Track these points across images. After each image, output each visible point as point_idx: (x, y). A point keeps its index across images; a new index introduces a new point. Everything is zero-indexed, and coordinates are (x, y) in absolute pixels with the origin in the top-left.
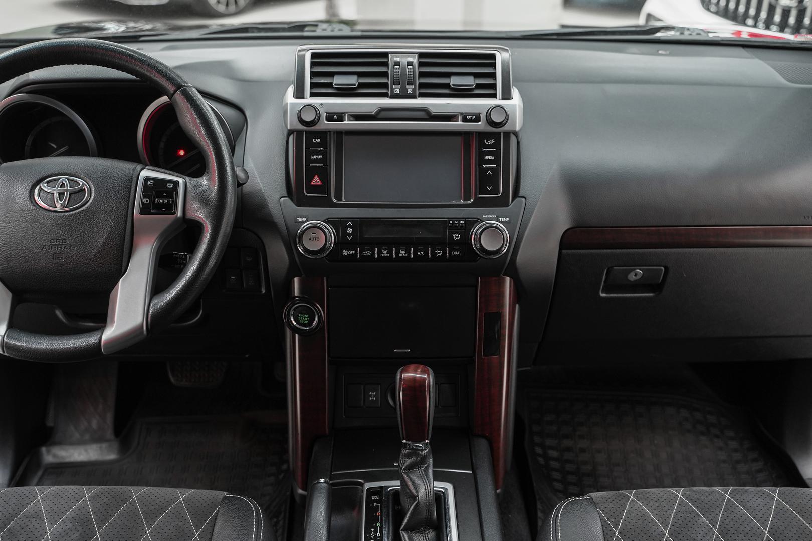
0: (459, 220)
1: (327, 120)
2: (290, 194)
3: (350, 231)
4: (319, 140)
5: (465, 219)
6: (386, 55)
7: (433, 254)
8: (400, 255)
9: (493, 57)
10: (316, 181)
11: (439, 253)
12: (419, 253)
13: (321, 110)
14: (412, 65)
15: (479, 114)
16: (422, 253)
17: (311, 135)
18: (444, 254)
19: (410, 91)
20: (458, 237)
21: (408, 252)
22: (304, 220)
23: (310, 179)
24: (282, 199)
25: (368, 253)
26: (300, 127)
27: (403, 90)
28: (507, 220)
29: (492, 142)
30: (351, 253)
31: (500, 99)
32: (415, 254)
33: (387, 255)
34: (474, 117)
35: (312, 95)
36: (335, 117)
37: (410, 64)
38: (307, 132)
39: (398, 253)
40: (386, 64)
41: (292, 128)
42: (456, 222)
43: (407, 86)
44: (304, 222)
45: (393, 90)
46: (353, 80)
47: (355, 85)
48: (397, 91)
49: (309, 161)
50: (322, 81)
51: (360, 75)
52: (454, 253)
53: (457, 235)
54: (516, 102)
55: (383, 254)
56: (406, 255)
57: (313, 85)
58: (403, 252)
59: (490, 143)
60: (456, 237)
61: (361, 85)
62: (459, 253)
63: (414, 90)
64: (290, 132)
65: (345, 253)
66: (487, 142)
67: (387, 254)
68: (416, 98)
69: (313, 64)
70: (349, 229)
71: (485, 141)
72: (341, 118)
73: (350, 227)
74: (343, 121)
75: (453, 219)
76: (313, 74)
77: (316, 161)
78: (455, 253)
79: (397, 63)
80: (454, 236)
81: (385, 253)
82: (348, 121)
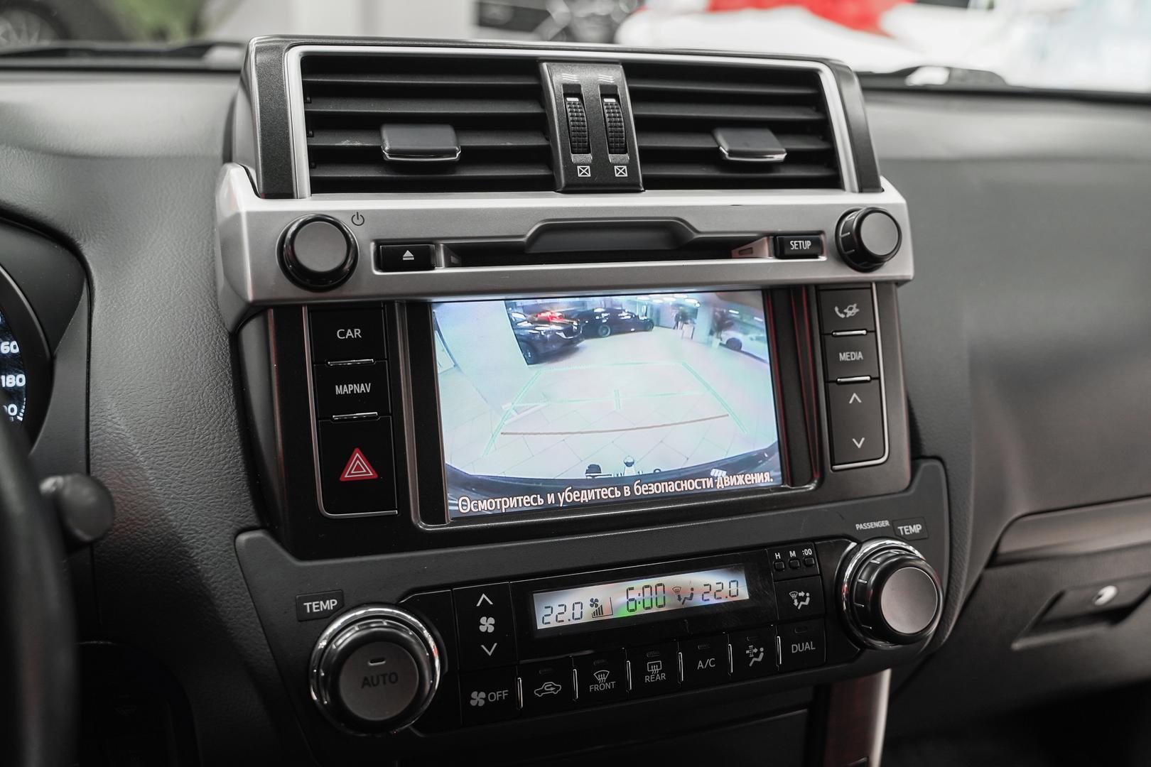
0: (799, 544)
1: (379, 267)
2: (266, 516)
3: (487, 625)
4: (358, 332)
5: (813, 540)
6: (531, 66)
7: (741, 658)
8: (647, 679)
9: (812, 78)
10: (358, 468)
11: (756, 655)
12: (700, 665)
13: (360, 235)
14: (616, 97)
15: (821, 232)
16: (708, 661)
17: (327, 317)
18: (771, 653)
19: (621, 172)
20: (803, 599)
21: (670, 668)
22: (330, 604)
23: (335, 462)
24: (243, 538)
25: (549, 687)
26: (289, 291)
27: (601, 166)
28: (916, 529)
29: (852, 311)
30: (497, 696)
31: (853, 191)
32: (690, 665)
33: (608, 686)
34: (808, 243)
35: (319, 186)
36: (408, 255)
37: (608, 91)
38: (313, 309)
39: (640, 672)
40: (538, 93)
41: (263, 296)
42: (793, 554)
43: (611, 157)
44: (330, 616)
45: (571, 168)
46: (443, 140)
47: (453, 153)
48: (584, 172)
49: (328, 403)
50: (346, 143)
51: (461, 124)
52: (796, 648)
53: (802, 594)
54: (890, 197)
55: (597, 682)
56: (663, 676)
57: (317, 156)
58: (655, 669)
59: (850, 314)
60: (800, 599)
61: (472, 156)
62: (808, 646)
63: (631, 167)
64: (254, 310)
65: (478, 698)
66: (841, 311)
67: (608, 681)
68: (639, 191)
69: (310, 92)
70: (483, 620)
71: (837, 309)
72: (424, 258)
73: (486, 611)
74: (432, 268)
75: (784, 546)
76: (314, 123)
77: (354, 402)
78: (798, 647)
79: (572, 90)
80: (794, 596)
81: (602, 678)
82: (449, 265)
